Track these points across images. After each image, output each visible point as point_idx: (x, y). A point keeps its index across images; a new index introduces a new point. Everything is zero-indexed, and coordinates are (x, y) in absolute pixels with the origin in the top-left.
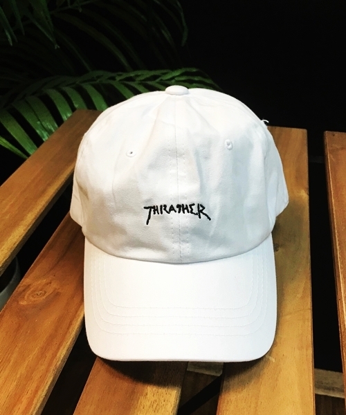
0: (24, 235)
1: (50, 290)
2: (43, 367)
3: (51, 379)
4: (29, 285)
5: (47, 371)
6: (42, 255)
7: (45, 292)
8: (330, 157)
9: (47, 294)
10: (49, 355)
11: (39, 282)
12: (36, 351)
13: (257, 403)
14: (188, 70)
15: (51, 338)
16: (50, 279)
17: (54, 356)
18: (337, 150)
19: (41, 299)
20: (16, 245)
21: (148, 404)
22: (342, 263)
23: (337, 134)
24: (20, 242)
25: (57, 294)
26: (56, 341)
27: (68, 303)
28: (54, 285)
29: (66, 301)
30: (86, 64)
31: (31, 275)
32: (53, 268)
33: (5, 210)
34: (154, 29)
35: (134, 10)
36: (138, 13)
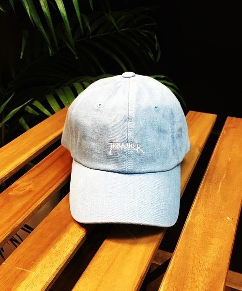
1: (28, 188)
2: (7, 227)
3: (9, 233)
4: (18, 185)
5: (8, 229)
8: (223, 131)
9: (26, 190)
10: (13, 221)
11: (24, 184)
12: (6, 218)
13: (115, 259)
14: (159, 76)
15: (18, 212)
16: (30, 183)
17: (15, 222)
18: (230, 128)
19: (21, 192)
21: (54, 251)
22: (201, 191)
23: (234, 119)
24: (24, 162)
25: (30, 191)
26: (20, 214)
27: (34, 196)
28: (31, 186)
29: (33, 195)
30: (103, 71)
31: (21, 180)
32: (34, 177)
33: (21, 145)
34: (144, 52)
35: (133, 39)
36: (135, 41)
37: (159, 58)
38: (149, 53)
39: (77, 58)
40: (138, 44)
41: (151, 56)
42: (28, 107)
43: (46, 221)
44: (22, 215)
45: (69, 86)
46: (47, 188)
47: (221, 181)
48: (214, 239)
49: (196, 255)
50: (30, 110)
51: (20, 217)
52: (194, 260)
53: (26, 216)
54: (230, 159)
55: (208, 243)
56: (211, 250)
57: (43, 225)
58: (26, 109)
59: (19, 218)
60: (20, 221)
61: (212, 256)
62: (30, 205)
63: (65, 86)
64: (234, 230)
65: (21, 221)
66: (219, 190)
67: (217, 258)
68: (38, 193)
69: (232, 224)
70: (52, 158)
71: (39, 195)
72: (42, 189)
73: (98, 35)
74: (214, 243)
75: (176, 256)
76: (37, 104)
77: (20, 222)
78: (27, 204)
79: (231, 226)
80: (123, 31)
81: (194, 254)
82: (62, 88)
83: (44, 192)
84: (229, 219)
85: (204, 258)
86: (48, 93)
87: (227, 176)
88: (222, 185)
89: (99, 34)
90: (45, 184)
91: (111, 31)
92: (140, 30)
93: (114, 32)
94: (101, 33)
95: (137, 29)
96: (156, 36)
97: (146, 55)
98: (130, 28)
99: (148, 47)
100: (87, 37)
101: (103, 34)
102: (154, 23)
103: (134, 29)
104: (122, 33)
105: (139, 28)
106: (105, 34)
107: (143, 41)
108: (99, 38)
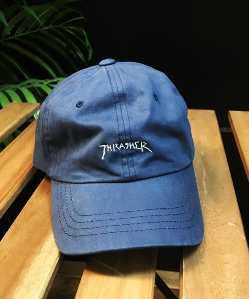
30: (26, 76)
34: (72, 52)
35: (57, 39)
36: (60, 41)
37: (90, 55)
38: (78, 53)
40: (64, 44)
41: (80, 56)
47: (204, 179)
48: (224, 256)
49: (212, 283)
52: (212, 291)
54: (203, 153)
55: (220, 262)
56: (228, 272)
61: (233, 280)
64: (244, 238)
66: (205, 191)
67: (239, 281)
69: (238, 231)
73: (15, 36)
74: (226, 261)
75: (187, 291)
79: (237, 233)
80: (45, 30)
81: (208, 283)
84: (232, 224)
85: (222, 285)
87: (207, 172)
88: (206, 184)
89: (17, 34)
91: (32, 30)
92: (65, 27)
93: (35, 31)
94: (19, 33)
95: (61, 26)
96: (84, 32)
97: (75, 55)
98: (53, 25)
99: (75, 46)
100: (3, 40)
101: (22, 35)
102: (81, 16)
103: (57, 26)
104: (45, 32)
105: (64, 25)
106: (24, 34)
107: (70, 40)
108: (18, 39)
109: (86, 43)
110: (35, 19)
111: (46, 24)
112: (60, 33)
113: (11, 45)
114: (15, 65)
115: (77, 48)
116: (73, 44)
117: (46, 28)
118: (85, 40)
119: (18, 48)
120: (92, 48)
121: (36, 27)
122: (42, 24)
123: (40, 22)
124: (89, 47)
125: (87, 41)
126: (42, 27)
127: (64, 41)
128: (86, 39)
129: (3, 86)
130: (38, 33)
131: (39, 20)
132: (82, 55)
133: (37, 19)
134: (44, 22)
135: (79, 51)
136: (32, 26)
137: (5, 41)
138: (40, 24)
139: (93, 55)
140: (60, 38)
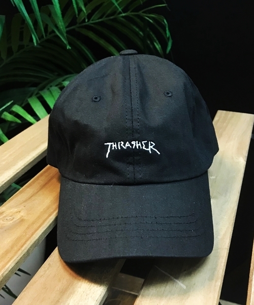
0: (12, 176)
1: (18, 216)
4: (3, 212)
6: (21, 191)
7: (13, 218)
9: (15, 220)
11: (12, 211)
16: (21, 209)
19: (9, 223)
20: (4, 183)
24: (8, 181)
25: (22, 221)
26: (10, 255)
27: (28, 228)
28: (22, 214)
29: (27, 226)
31: (7, 205)
32: (25, 201)
33: (4, 158)
34: (149, 42)
35: (135, 27)
36: (137, 30)
37: (169, 48)
38: (155, 44)
39: (68, 47)
40: (141, 33)
41: (157, 47)
42: (6, 113)
43: (49, 264)
44: (13, 257)
45: (56, 86)
46: (46, 216)
50: (8, 117)
51: (11, 259)
53: (19, 258)
57: (45, 271)
58: (3, 116)
59: (9, 261)
60: (11, 265)
62: (23, 241)
63: (51, 86)
65: (13, 265)
68: (33, 223)
70: (46, 174)
71: (35, 226)
72: (39, 217)
73: (91, 22)
76: (18, 109)
77: (11, 268)
78: (19, 239)
80: (123, 17)
82: (48, 89)
83: (41, 221)
86: (31, 96)
89: (92, 20)
90: (42, 210)
91: (108, 16)
92: (145, 14)
93: (112, 17)
94: (95, 19)
95: (140, 13)
96: (165, 21)
97: (151, 46)
98: (131, 12)
99: (153, 36)
100: (78, 25)
101: (97, 21)
102: (164, 4)
103: (136, 13)
104: (122, 19)
105: (143, 12)
106: (100, 20)
107: (148, 29)
108: (93, 25)
109: (166, 33)
110: (114, 4)
111: (124, 11)
112: (138, 20)
113: (85, 32)
114: (86, 54)
115: (155, 38)
116: (151, 33)
117: (123, 15)
118: (165, 31)
119: (92, 35)
120: (172, 39)
121: (114, 13)
122: (120, 10)
123: (118, 7)
124: (168, 38)
125: (168, 32)
126: (120, 13)
127: (141, 30)
128: (167, 29)
129: (71, 75)
130: (115, 20)
131: (117, 6)
132: (160, 46)
133: (116, 4)
134: (122, 8)
135: (157, 42)
136: (109, 12)
137: (79, 27)
138: (118, 9)
139: (172, 47)
140: (138, 26)
